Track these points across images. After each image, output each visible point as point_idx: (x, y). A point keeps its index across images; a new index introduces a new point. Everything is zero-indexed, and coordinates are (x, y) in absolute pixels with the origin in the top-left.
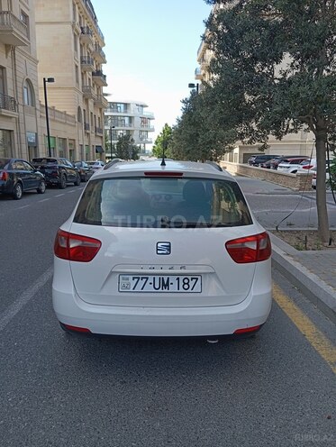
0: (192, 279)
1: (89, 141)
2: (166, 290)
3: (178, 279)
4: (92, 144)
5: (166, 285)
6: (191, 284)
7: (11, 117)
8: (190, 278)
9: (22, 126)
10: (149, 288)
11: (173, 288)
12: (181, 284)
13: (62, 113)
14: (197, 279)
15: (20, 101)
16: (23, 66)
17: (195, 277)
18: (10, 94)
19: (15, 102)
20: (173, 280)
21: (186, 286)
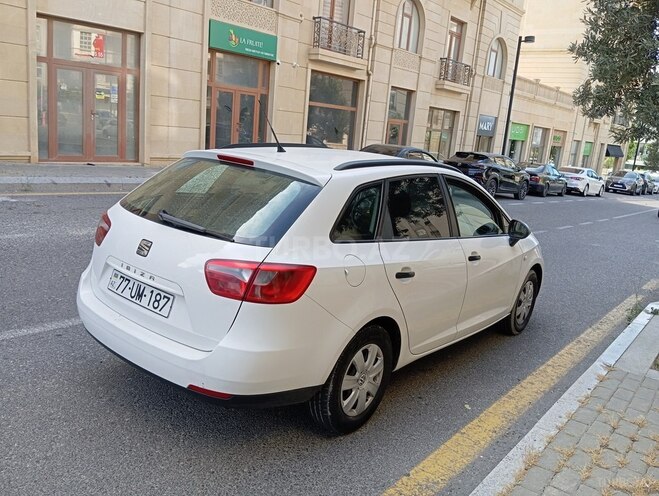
0: (165, 297)
1: (596, 137)
2: (138, 302)
3: (152, 292)
4: (600, 140)
5: (140, 296)
6: (162, 302)
7: (461, 93)
8: (163, 294)
9: (474, 106)
10: (127, 293)
11: (145, 301)
12: (153, 299)
13: (551, 89)
14: (169, 299)
15: (479, 71)
16: (496, 20)
17: (168, 297)
18: (466, 60)
19: (471, 71)
20: (147, 292)
21: (156, 304)
